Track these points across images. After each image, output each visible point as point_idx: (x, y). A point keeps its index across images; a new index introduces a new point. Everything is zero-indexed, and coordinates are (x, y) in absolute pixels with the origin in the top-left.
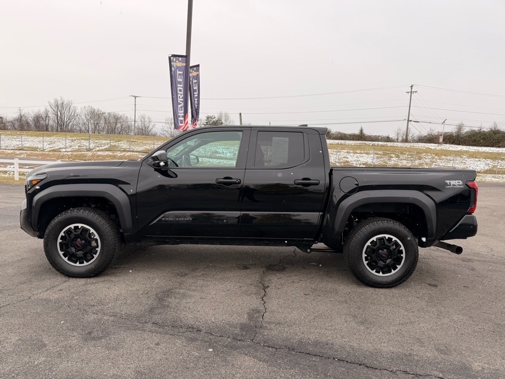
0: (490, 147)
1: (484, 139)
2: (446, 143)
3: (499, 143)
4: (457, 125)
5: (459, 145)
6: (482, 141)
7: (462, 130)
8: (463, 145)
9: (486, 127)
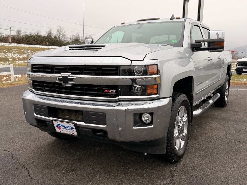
0: (38, 45)
1: (34, 40)
2: (14, 42)
3: (42, 43)
4: (16, 31)
5: (20, 43)
6: (33, 41)
7: (20, 34)
8: (23, 44)
9: (33, 33)
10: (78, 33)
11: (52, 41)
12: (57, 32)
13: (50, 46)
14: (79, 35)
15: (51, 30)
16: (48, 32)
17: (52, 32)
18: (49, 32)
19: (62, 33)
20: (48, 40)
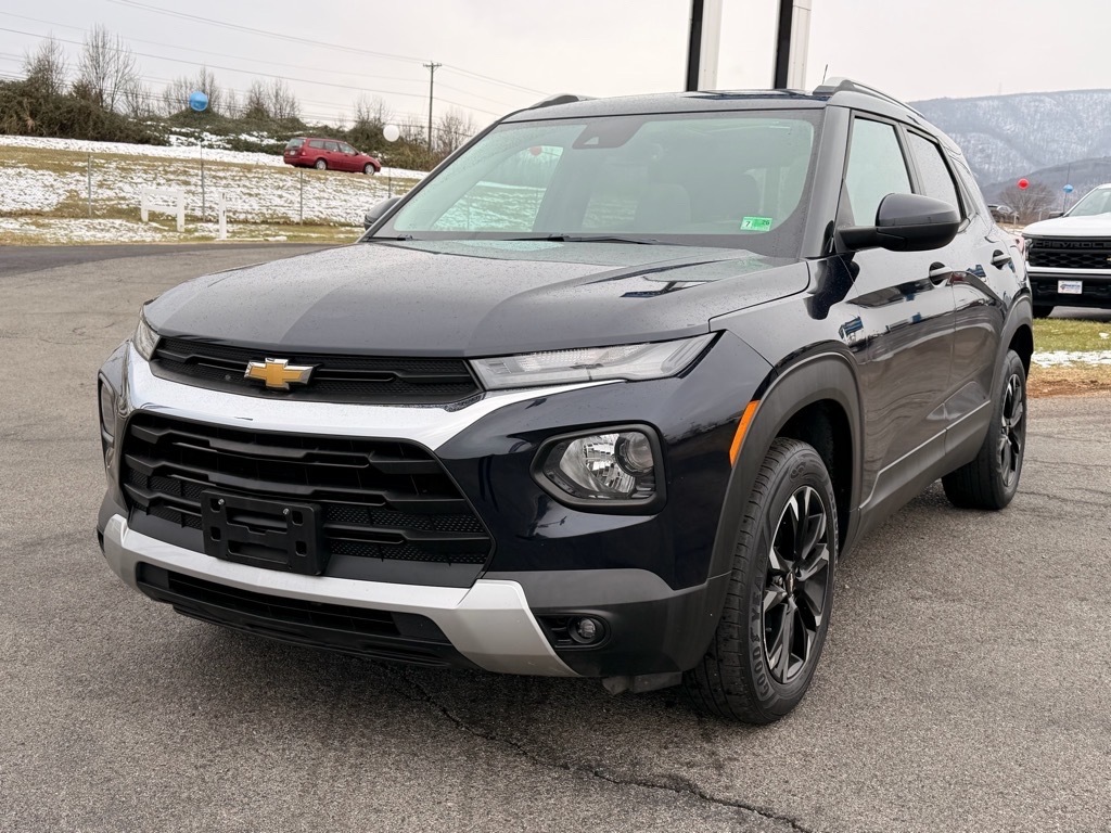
10: (209, 70)
11: (58, 108)
12: (88, 63)
13: (45, 139)
14: (216, 83)
15: (52, 51)
16: (34, 63)
17: (58, 59)
18: (39, 61)
19: (112, 69)
20: (31, 103)
